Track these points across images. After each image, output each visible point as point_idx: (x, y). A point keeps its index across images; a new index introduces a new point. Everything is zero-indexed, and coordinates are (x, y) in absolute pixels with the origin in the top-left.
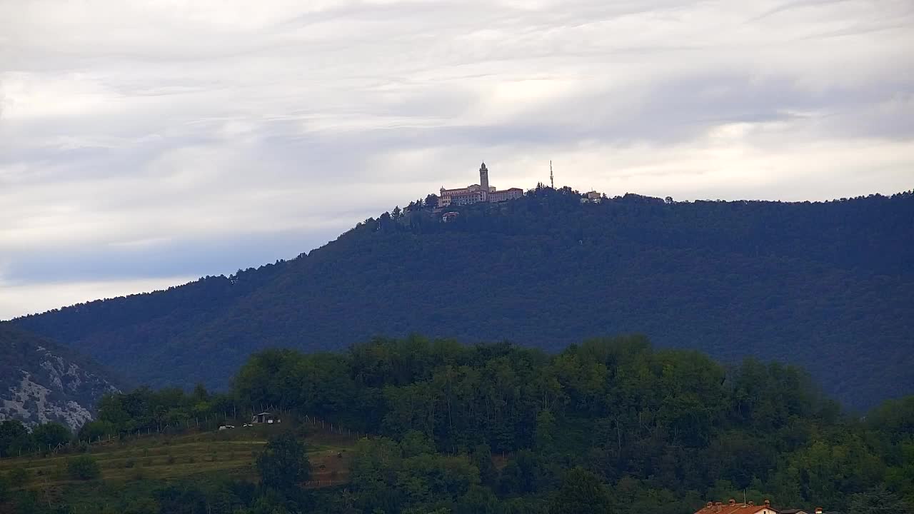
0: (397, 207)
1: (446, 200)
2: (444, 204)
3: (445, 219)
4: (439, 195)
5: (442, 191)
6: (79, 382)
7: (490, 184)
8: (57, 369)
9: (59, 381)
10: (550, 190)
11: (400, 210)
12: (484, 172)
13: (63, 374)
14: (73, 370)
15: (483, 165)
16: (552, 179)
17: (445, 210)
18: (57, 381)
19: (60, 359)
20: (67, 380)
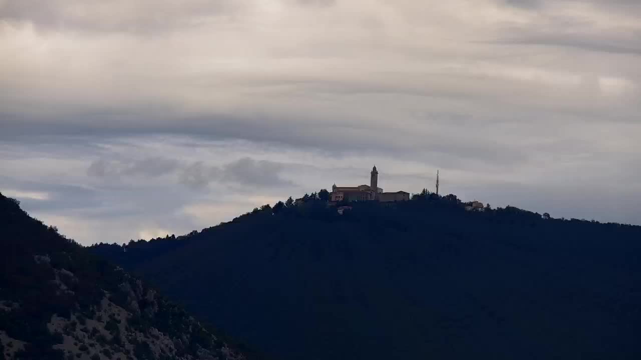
0: (290, 198)
1: (339, 195)
2: (337, 199)
3: (340, 212)
4: (330, 190)
5: (334, 187)
6: (156, 308)
7: (378, 186)
8: (135, 291)
9: (137, 305)
10: (434, 197)
11: (292, 201)
12: (374, 174)
13: (141, 298)
14: (151, 295)
15: (375, 168)
16: (437, 186)
17: (339, 204)
18: (135, 304)
19: (139, 282)
20: (143, 304)
